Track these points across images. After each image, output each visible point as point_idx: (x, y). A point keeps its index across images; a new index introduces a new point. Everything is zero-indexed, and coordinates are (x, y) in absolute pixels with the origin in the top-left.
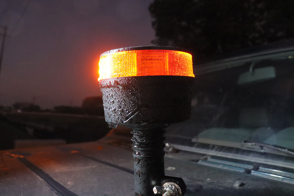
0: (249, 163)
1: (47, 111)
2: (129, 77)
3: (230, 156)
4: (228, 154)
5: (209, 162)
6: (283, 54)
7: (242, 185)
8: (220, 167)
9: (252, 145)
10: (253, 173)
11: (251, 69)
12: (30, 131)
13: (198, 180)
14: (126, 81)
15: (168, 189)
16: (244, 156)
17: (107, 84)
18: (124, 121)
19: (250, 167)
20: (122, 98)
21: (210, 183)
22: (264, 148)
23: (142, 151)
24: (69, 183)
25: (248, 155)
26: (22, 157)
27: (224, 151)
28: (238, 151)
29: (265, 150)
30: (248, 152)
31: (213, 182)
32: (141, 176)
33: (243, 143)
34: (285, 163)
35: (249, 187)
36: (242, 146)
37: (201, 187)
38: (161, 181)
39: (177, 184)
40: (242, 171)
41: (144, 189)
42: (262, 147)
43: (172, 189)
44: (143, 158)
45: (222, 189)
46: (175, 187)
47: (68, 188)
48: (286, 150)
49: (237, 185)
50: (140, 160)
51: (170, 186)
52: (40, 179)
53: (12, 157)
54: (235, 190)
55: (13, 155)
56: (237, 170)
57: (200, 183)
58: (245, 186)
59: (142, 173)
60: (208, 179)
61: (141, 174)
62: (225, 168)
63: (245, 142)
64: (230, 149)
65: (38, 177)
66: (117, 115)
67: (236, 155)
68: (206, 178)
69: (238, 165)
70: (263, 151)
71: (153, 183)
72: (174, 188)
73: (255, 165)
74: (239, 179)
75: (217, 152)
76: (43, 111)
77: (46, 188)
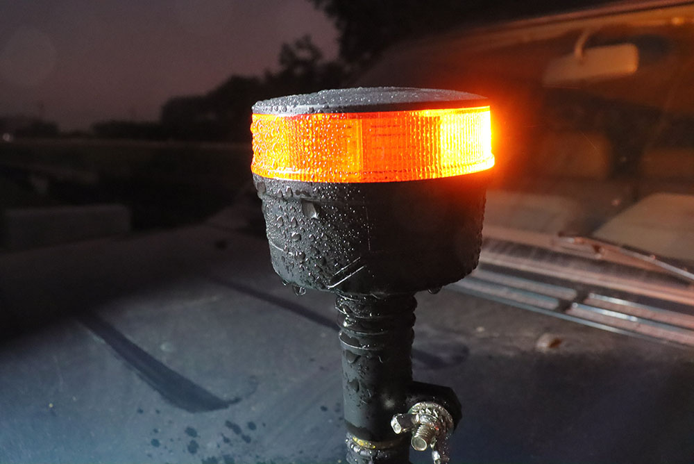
0: (566, 283)
2: (342, 184)
3: (525, 265)
4: (520, 260)
5: (476, 280)
6: (660, 12)
7: (555, 344)
8: (502, 293)
9: (576, 243)
10: (577, 310)
11: (578, 51)
12: (41, 185)
13: (459, 332)
14: (335, 193)
15: (424, 420)
16: (555, 267)
17: (281, 192)
18: (328, 284)
19: (569, 294)
20: (322, 231)
21: (484, 341)
22: (603, 250)
23: (363, 337)
24: (163, 347)
25: (564, 265)
28: (542, 254)
29: (604, 254)
30: (566, 258)
31: (492, 337)
32: (360, 390)
33: (556, 238)
34: (646, 285)
35: (571, 350)
36: (553, 243)
38: (406, 398)
39: (442, 406)
40: (553, 305)
41: (367, 418)
42: (597, 249)
43: (432, 420)
44: (366, 353)
45: (511, 354)
46: (439, 415)
48: (651, 259)
49: (543, 344)
50: (359, 356)
51: (427, 410)
52: (95, 338)
54: (540, 358)
56: (542, 302)
57: (461, 339)
58: (562, 346)
59: (363, 384)
60: (480, 329)
61: (360, 386)
62: (515, 296)
63: (561, 234)
64: (523, 250)
65: (89, 332)
66: (308, 269)
67: (538, 263)
68: (475, 327)
69: (542, 288)
70: (599, 257)
71: (389, 404)
72: (437, 416)
73: (580, 288)
74: (548, 330)
75: (494, 255)
77: (114, 364)
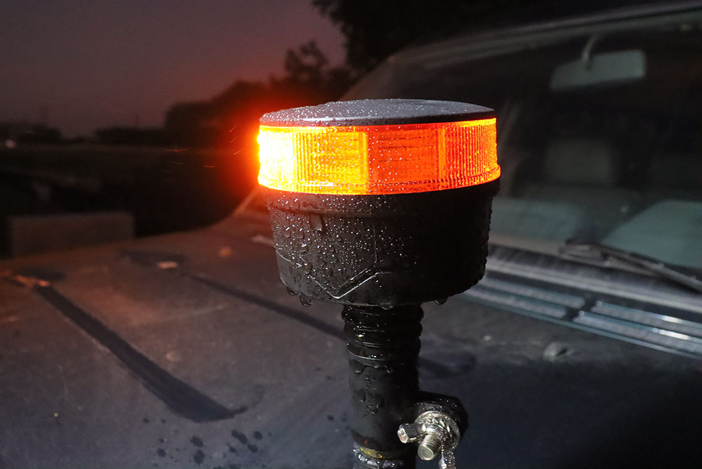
0: (574, 292)
1: (80, 140)
3: (532, 272)
4: (528, 268)
5: (483, 288)
6: (668, 19)
7: (562, 352)
8: (510, 302)
9: (583, 251)
10: (584, 318)
11: (586, 55)
12: (43, 191)
13: (465, 341)
15: (430, 429)
16: (563, 274)
18: (336, 295)
19: (577, 303)
21: (492, 349)
22: (611, 257)
24: (169, 357)
26: (43, 283)
27: (518, 261)
28: (550, 261)
31: (499, 346)
32: (367, 399)
33: (565, 246)
36: (561, 251)
37: (473, 359)
39: (449, 415)
40: (560, 313)
42: (605, 256)
43: (439, 430)
45: (519, 363)
47: (169, 369)
48: (659, 267)
49: (551, 353)
50: (366, 366)
51: (434, 420)
52: (101, 347)
53: (20, 285)
54: (548, 366)
55: (22, 279)
56: (550, 311)
57: (468, 348)
58: (569, 354)
59: (370, 394)
60: (487, 338)
61: (367, 395)
62: (522, 304)
63: (570, 242)
64: (531, 257)
65: (94, 341)
66: (316, 280)
67: (545, 271)
68: (482, 336)
69: (549, 297)
70: (607, 264)
72: (443, 425)
73: (587, 296)
74: (555, 338)
75: (501, 262)
76: (70, 142)
77: (119, 373)
